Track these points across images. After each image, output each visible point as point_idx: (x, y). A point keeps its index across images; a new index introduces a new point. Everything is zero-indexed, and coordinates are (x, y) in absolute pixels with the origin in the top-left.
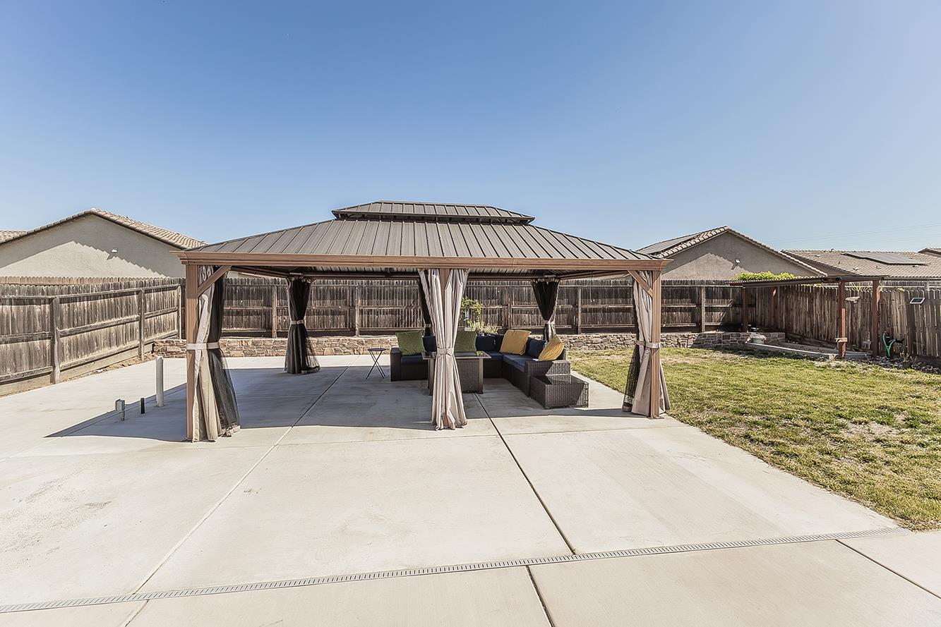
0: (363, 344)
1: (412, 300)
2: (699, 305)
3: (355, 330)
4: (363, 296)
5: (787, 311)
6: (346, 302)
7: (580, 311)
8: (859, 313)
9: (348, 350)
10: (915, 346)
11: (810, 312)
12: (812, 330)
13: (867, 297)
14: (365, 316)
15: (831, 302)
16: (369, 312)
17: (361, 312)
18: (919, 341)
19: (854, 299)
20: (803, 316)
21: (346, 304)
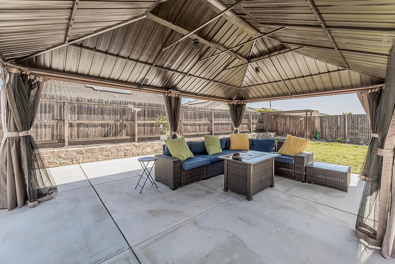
0: (82, 154)
1: (119, 116)
2: (250, 122)
3: (64, 142)
4: (72, 110)
5: (276, 124)
6: (53, 116)
7: (213, 125)
8: (303, 124)
9: (65, 161)
10: (322, 134)
11: (285, 124)
12: (286, 131)
13: (306, 118)
14: (75, 129)
15: (293, 120)
16: (79, 125)
17: (71, 125)
18: (324, 133)
19: (302, 119)
20: (282, 126)
21: (53, 119)
